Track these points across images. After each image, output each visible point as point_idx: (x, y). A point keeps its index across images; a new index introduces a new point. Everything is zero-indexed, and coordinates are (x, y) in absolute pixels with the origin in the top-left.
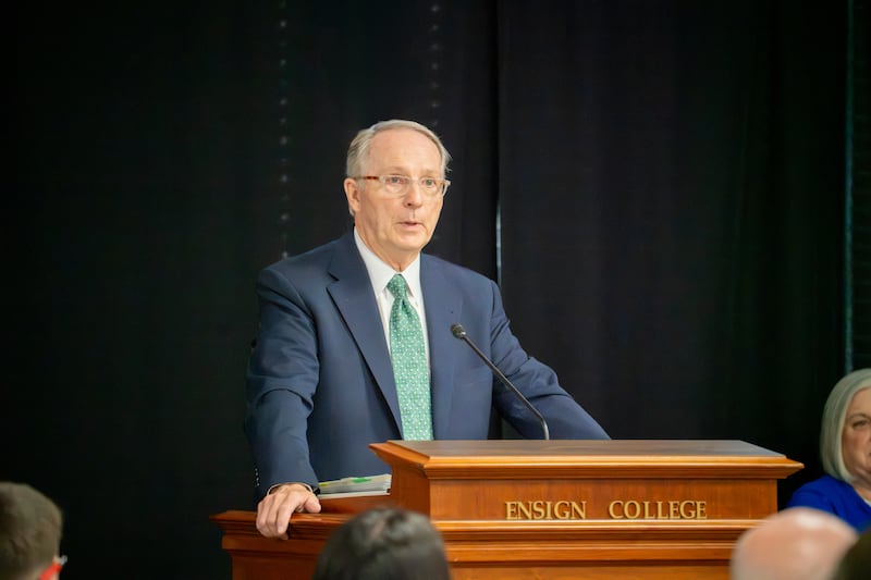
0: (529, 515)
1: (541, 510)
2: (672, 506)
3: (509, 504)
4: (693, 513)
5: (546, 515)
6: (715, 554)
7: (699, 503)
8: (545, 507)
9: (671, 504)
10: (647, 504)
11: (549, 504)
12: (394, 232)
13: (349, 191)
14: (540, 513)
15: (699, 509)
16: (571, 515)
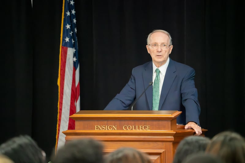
0: (101, 129)
1: (105, 128)
2: (140, 127)
3: (96, 126)
4: (146, 129)
5: (106, 129)
6: (143, 139)
7: (148, 126)
8: (105, 127)
9: (140, 126)
10: (133, 126)
11: (107, 126)
12: (155, 58)
13: (147, 48)
14: (104, 128)
15: (148, 128)
16: (112, 129)
